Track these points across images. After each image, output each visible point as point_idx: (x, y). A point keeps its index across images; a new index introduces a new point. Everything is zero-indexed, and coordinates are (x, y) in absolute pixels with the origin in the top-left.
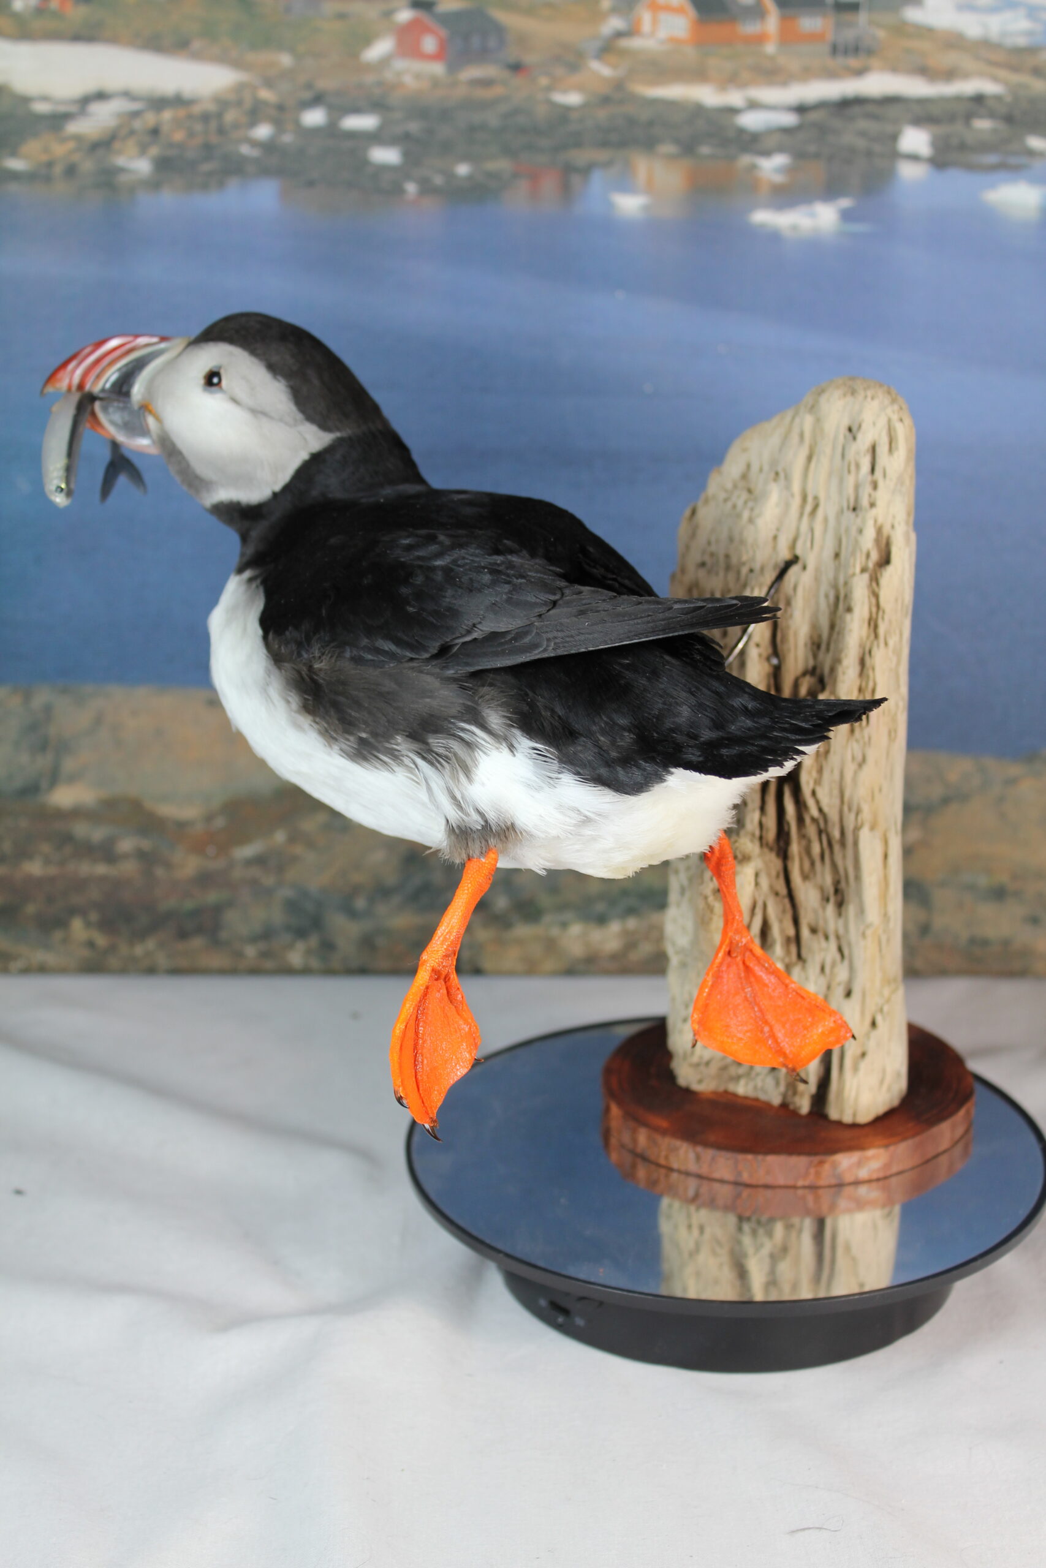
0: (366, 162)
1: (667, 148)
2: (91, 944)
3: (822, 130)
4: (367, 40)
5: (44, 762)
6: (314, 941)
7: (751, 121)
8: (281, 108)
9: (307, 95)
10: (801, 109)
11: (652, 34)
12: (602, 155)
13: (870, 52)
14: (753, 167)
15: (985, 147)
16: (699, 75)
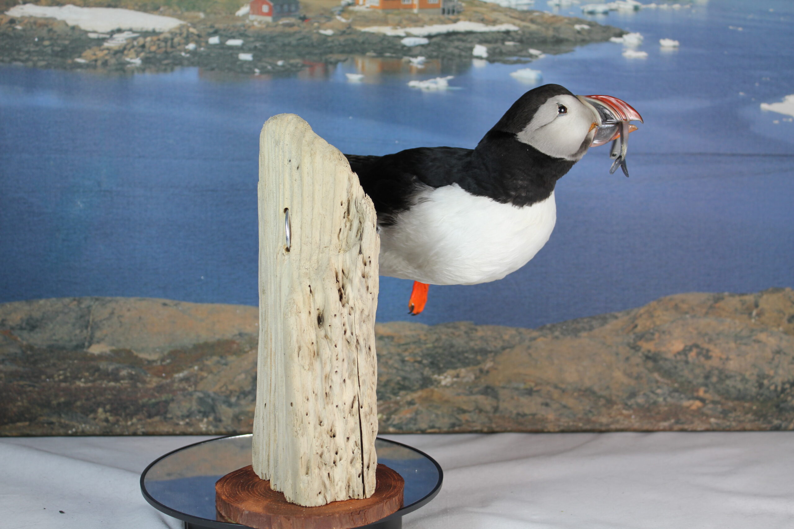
0: (238, 60)
1: (371, 54)
2: (107, 420)
3: (439, 46)
4: (238, 8)
5: (86, 333)
6: (211, 418)
7: (407, 42)
8: (199, 36)
9: (211, 31)
10: (429, 37)
11: (364, 4)
12: (342, 57)
13: (459, 12)
14: (410, 62)
15: (511, 54)
16: (384, 22)
